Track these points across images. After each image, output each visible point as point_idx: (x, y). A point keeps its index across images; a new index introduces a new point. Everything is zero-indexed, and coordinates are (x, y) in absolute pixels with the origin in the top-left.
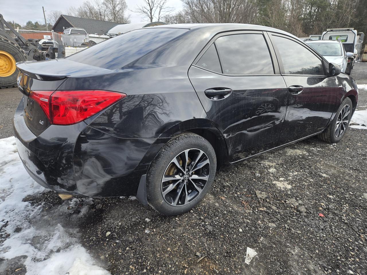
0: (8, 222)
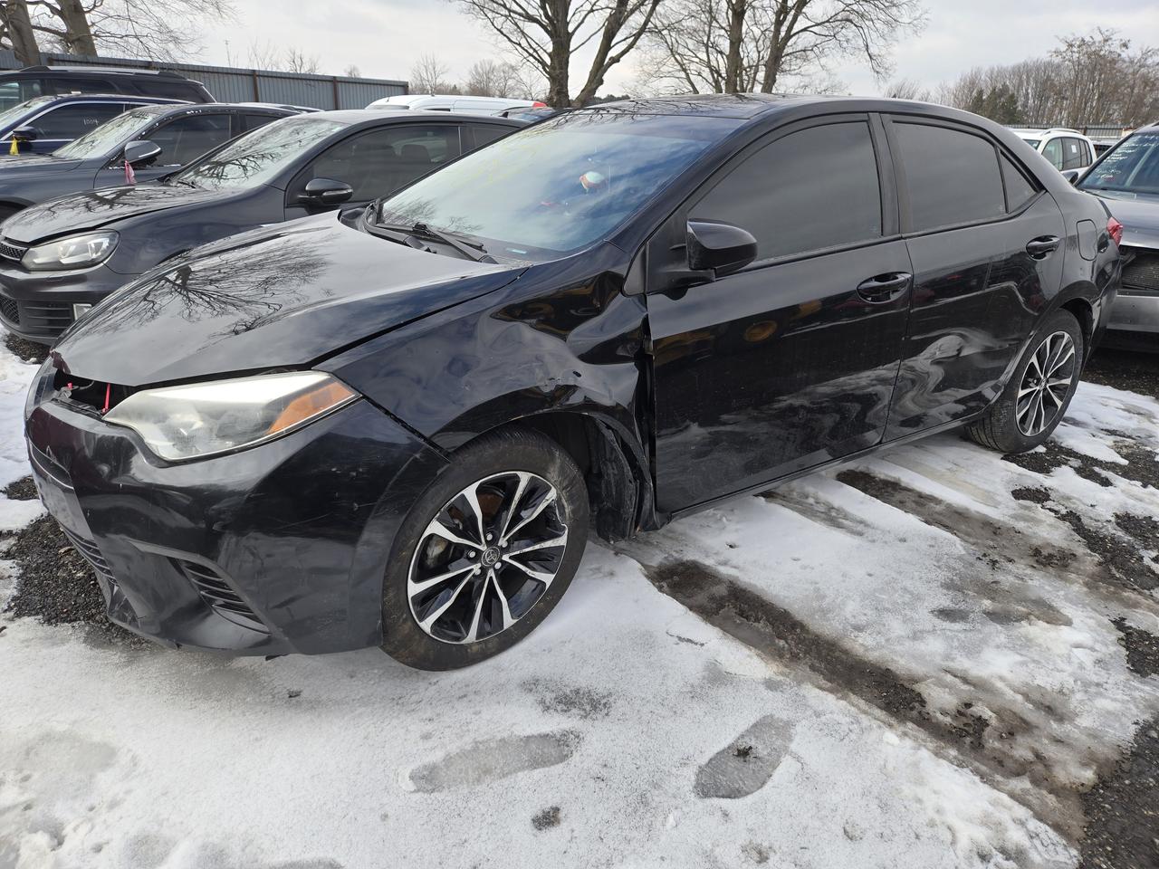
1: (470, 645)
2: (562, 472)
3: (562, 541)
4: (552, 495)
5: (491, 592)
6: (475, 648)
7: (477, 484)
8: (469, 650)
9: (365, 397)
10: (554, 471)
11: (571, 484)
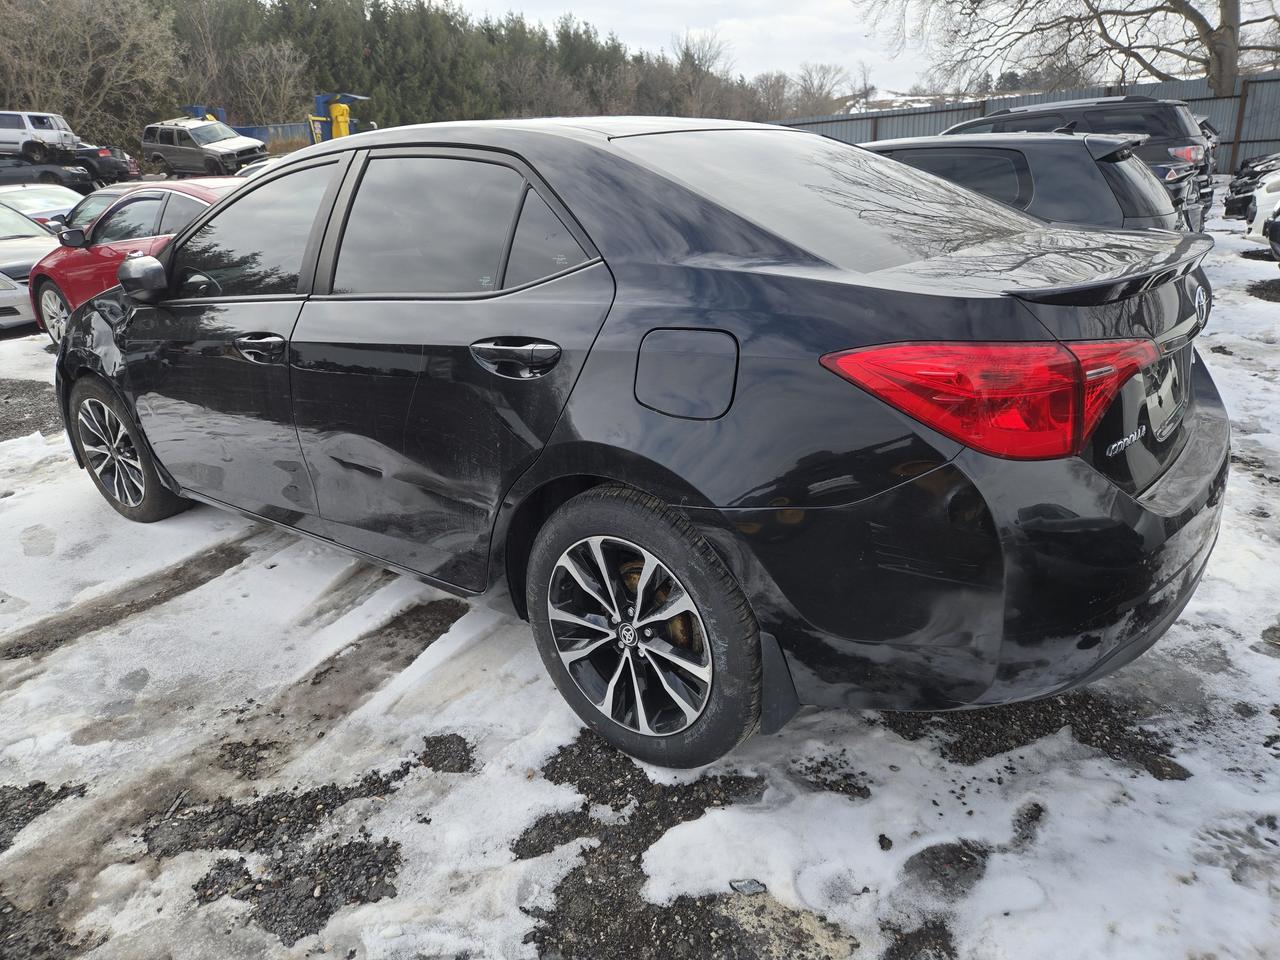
0: (1267, 745)
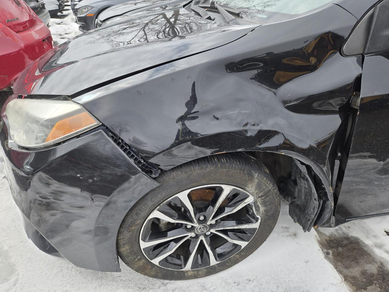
1: (187, 271)
2: (259, 187)
3: (256, 225)
4: (250, 200)
5: (202, 248)
6: (190, 274)
7: (189, 191)
8: (186, 274)
9: (103, 125)
10: (252, 187)
11: (266, 195)
